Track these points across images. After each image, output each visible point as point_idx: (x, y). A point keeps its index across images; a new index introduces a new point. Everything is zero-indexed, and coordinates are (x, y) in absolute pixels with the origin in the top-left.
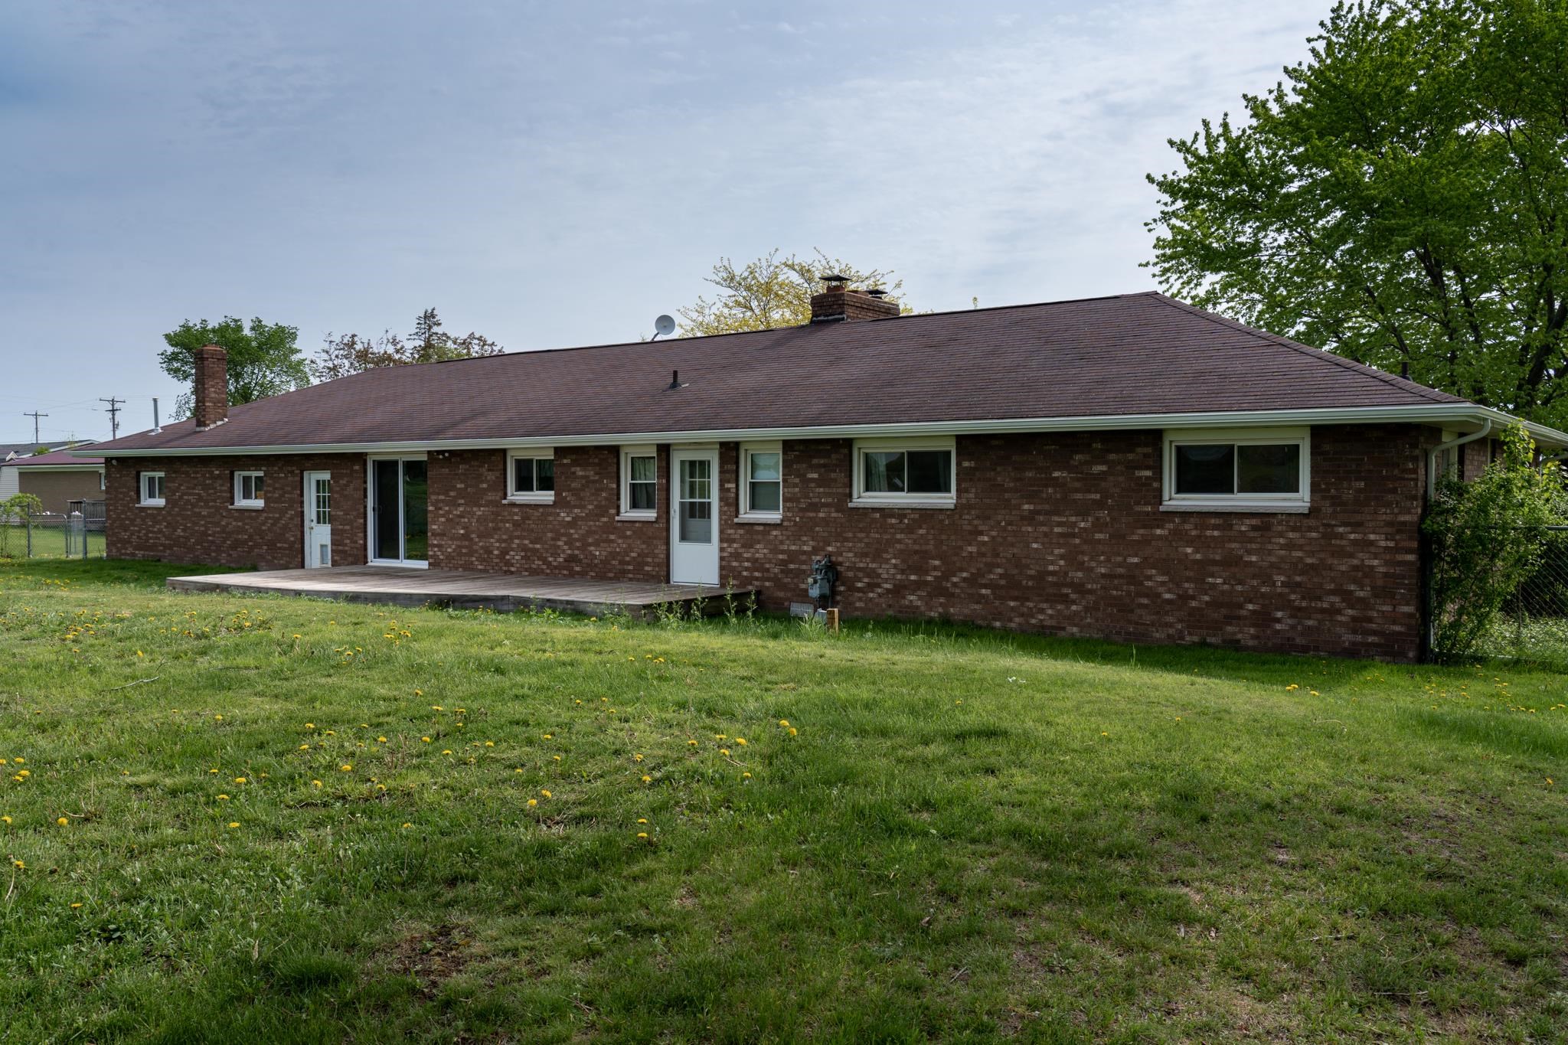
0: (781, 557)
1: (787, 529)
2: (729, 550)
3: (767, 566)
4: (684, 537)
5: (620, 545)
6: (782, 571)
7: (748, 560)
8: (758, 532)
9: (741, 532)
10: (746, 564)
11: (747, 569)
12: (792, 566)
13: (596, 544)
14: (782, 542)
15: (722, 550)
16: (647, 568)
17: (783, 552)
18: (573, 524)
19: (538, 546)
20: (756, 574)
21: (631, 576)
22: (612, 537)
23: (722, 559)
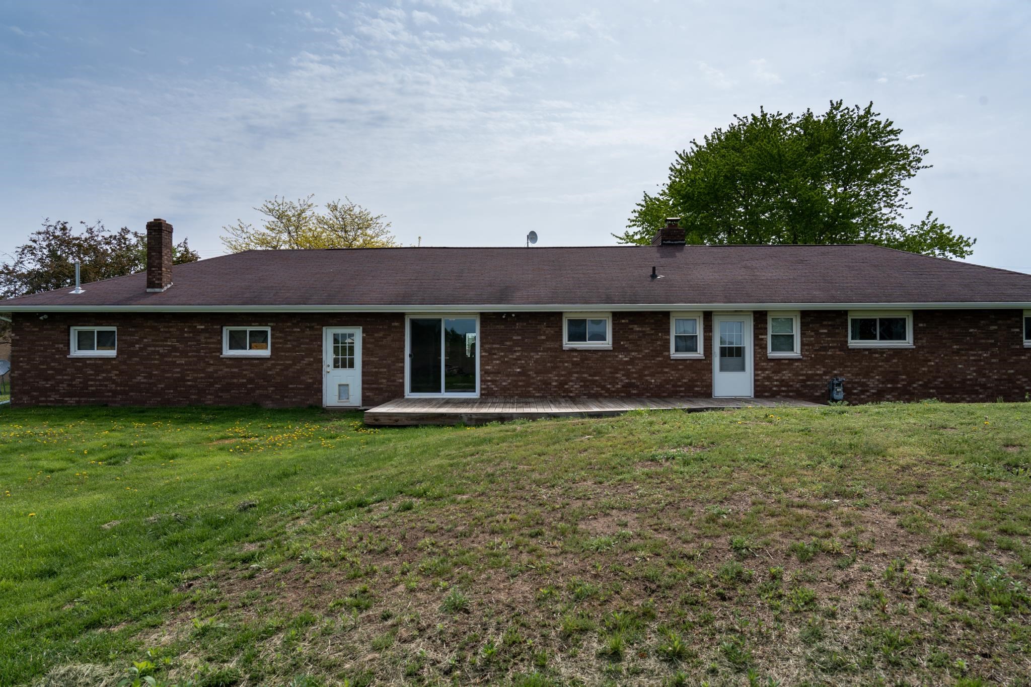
0: (801, 378)
1: (805, 361)
2: (763, 375)
3: (791, 383)
4: (722, 369)
5: (674, 375)
6: (802, 386)
7: (777, 380)
8: (785, 364)
9: (772, 364)
10: (775, 383)
11: (776, 386)
12: (809, 383)
13: (652, 375)
14: (802, 369)
15: (755, 375)
16: (696, 389)
17: (802, 375)
18: (632, 362)
19: (597, 378)
20: (783, 389)
21: (682, 394)
22: (666, 370)
23: (755, 381)
